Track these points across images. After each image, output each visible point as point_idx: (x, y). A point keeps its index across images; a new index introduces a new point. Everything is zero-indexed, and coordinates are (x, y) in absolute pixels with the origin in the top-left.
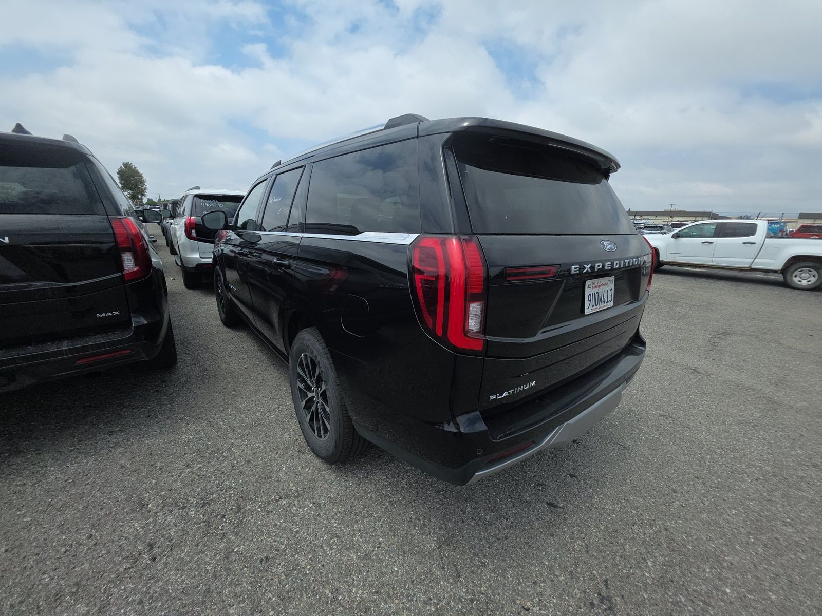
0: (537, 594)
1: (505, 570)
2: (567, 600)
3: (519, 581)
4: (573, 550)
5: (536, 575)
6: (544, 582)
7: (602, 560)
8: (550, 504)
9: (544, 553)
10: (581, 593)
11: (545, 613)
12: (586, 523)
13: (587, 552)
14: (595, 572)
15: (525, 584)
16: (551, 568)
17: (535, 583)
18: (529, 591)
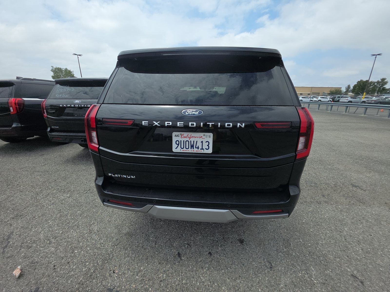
0: (123, 272)
1: (128, 256)
2: (127, 284)
3: (126, 263)
4: (157, 275)
5: (133, 268)
6: (131, 272)
7: (161, 290)
8: (179, 254)
9: (147, 265)
10: (135, 288)
11: (116, 279)
12: (180, 273)
13: (161, 281)
14: (150, 289)
15: (126, 266)
16: (140, 271)
17: (129, 269)
18: (123, 269)
